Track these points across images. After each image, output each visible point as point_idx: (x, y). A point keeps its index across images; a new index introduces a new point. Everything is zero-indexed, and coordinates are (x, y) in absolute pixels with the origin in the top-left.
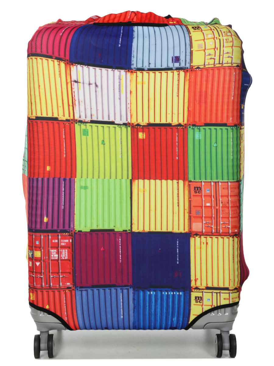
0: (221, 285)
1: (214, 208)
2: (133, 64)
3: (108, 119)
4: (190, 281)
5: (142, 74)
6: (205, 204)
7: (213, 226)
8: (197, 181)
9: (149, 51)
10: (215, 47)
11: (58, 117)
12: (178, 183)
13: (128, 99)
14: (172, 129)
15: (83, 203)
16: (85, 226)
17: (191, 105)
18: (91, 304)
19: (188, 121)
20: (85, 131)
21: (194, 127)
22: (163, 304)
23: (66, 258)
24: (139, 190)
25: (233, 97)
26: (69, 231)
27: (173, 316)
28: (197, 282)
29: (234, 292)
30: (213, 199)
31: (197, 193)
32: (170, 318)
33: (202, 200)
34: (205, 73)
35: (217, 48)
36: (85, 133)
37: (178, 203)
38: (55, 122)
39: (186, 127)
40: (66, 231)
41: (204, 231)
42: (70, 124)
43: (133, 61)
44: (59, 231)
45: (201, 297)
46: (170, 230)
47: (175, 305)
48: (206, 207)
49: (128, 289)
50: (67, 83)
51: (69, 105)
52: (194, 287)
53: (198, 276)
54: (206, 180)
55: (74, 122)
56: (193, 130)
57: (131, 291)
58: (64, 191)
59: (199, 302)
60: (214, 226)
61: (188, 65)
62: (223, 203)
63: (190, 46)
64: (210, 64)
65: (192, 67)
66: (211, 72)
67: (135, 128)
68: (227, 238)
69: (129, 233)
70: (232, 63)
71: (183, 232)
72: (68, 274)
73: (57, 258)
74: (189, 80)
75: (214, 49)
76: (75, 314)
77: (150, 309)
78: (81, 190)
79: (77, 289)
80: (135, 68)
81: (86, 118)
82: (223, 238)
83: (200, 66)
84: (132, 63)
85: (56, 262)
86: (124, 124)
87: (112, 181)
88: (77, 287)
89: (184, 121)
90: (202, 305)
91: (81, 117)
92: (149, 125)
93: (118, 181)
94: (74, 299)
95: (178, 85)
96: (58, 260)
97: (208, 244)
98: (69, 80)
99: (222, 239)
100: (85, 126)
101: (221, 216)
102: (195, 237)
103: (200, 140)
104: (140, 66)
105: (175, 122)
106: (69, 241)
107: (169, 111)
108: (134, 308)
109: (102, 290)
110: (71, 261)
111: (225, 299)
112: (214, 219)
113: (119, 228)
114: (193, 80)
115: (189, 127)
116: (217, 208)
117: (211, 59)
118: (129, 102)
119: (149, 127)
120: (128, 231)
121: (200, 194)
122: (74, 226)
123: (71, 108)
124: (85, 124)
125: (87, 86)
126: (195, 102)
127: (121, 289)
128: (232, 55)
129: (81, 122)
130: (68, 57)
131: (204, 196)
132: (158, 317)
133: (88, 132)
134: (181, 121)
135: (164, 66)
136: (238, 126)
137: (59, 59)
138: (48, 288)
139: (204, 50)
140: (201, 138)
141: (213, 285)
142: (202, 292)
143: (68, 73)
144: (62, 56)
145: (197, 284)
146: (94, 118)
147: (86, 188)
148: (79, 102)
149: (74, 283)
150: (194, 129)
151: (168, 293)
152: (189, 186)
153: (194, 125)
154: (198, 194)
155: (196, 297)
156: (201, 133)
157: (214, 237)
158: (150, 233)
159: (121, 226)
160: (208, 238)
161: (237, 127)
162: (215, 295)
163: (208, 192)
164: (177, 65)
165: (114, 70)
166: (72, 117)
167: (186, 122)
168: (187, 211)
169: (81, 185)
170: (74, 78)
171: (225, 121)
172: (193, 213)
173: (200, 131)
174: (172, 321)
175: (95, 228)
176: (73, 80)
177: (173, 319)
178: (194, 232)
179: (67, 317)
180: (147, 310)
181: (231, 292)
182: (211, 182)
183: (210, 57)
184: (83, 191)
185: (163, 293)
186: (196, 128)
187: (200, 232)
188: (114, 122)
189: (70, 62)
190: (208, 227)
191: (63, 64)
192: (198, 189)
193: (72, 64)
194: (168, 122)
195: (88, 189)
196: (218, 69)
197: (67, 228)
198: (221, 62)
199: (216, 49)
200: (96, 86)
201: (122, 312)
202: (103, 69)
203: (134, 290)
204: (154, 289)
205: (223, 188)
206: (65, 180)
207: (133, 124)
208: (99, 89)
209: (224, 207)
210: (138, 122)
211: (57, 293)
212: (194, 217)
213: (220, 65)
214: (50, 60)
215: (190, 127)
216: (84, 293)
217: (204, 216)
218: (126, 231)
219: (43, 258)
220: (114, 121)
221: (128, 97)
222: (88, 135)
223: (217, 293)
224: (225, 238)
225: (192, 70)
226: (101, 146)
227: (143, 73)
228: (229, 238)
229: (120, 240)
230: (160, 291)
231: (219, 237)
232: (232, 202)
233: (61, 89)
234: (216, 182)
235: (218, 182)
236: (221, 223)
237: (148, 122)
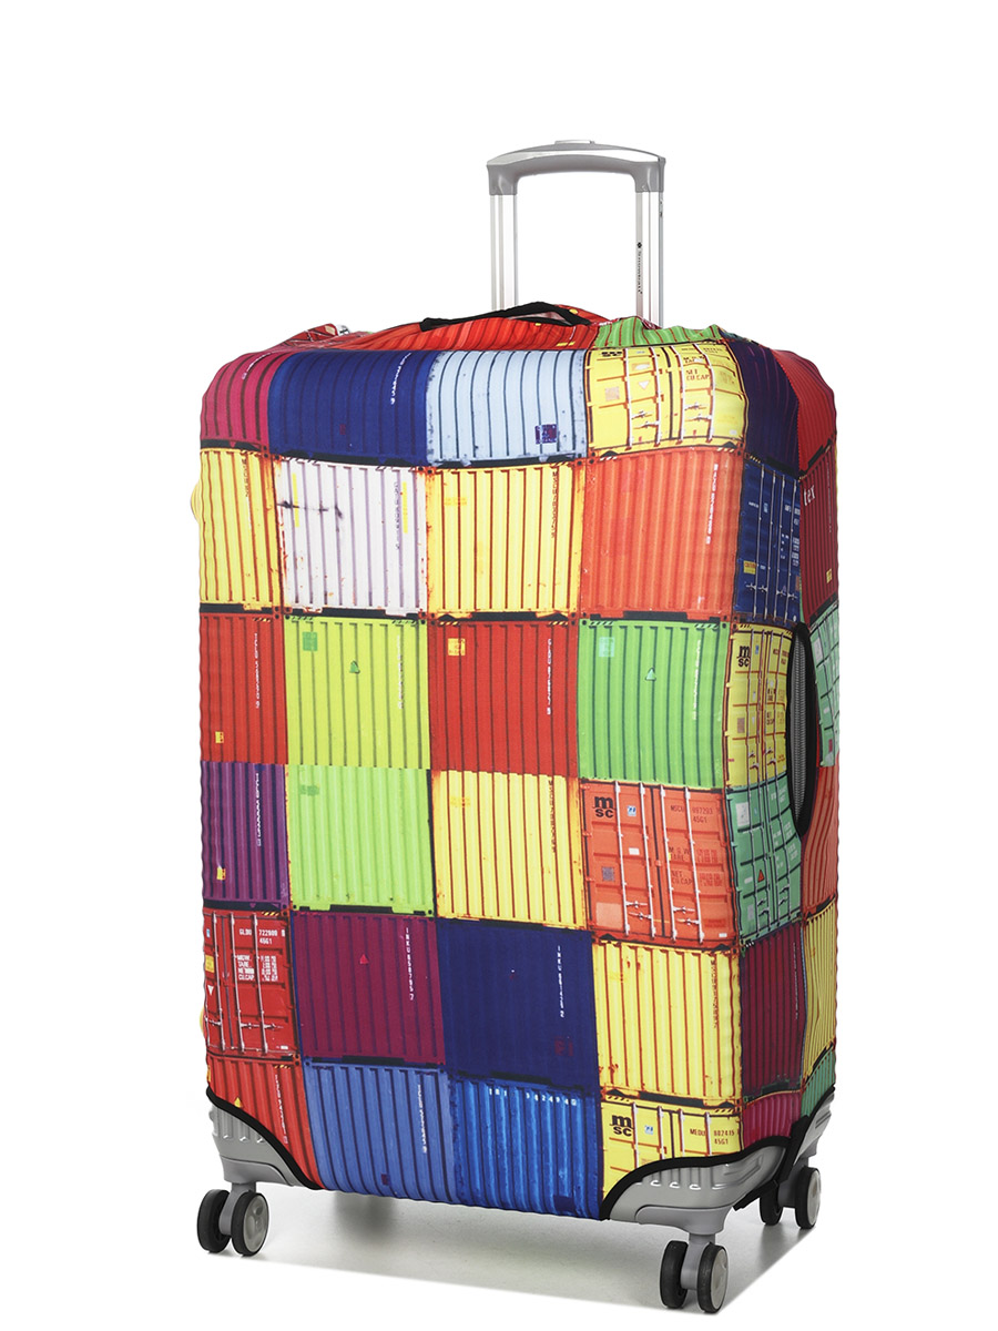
0: (681, 1092)
1: (650, 865)
2: (432, 452)
3: (368, 603)
4: (597, 1070)
5: (456, 476)
6: (626, 850)
7: (651, 917)
8: (602, 780)
9: (472, 413)
10: (657, 393)
11: (242, 602)
12: (552, 783)
13: (419, 547)
14: (537, 626)
15: (308, 831)
16: (318, 896)
17: (591, 560)
18: (345, 1108)
19: (579, 605)
20: (310, 639)
21: (596, 622)
22: (530, 1128)
23: (275, 978)
24: (451, 800)
25: (709, 538)
26: (277, 906)
27: (558, 1165)
28: (615, 1075)
29: (720, 1113)
30: (646, 837)
31: (602, 815)
32: (551, 1169)
33: (618, 837)
34: (629, 466)
35: (662, 396)
36: (310, 643)
37: (555, 842)
38: (236, 616)
39: (573, 623)
40: (270, 908)
41: (628, 928)
42: (272, 620)
43: (431, 442)
44: (253, 906)
45: (628, 1119)
46: (536, 918)
47: (562, 1133)
48: (627, 857)
49: (436, 1075)
50: (266, 511)
51: (270, 570)
52: (608, 1089)
53: (618, 1059)
54: (625, 778)
55: (283, 613)
56: (593, 630)
57: (444, 1081)
58: (261, 799)
59: (625, 1131)
60: (655, 917)
61: (581, 449)
62: (675, 851)
63: (582, 396)
64: (643, 440)
65: (591, 452)
66: (646, 462)
67: (439, 627)
68: (693, 954)
69: (430, 918)
70: (708, 436)
71: (572, 927)
72: (283, 1022)
73: (251, 978)
74: (585, 489)
75: (654, 399)
76: (306, 1129)
77: (496, 1135)
78: (302, 796)
79: (308, 1064)
80: (437, 462)
81: (311, 602)
82: (682, 954)
83: (616, 447)
84: (429, 447)
85: (250, 987)
86: (411, 616)
87: (379, 771)
88: (307, 1057)
89: (568, 607)
90: (633, 1143)
91: (300, 600)
92: (477, 616)
93: (394, 772)
94: (301, 1089)
95: (556, 504)
96: (254, 983)
97: (642, 967)
98: (270, 503)
99: (680, 957)
100: (309, 625)
101: (671, 889)
102: (604, 945)
103: (609, 659)
104: (450, 455)
105: (545, 609)
106: (279, 933)
107: (530, 578)
108: (455, 1128)
109: (370, 1072)
110: (287, 985)
111: (693, 1132)
112: (653, 896)
113: (403, 906)
114: (595, 489)
115: (581, 621)
116: (659, 863)
117: (646, 426)
118: (422, 554)
119: (476, 623)
120: (428, 915)
121: (612, 820)
122: (289, 895)
123: (275, 576)
124: (309, 618)
125: (314, 515)
126: (599, 552)
127: (417, 1073)
128: (711, 414)
129: (299, 613)
130: (265, 441)
131: (621, 825)
132: (518, 1161)
133: (316, 640)
134: (561, 606)
135: (516, 453)
136: (722, 623)
137: (246, 447)
138: (236, 1053)
139: (625, 405)
140: (612, 655)
141: (658, 1089)
142: (631, 1105)
143: (268, 483)
144: (251, 438)
145: (615, 1081)
146: (333, 603)
147: (313, 791)
148: (295, 560)
149: (298, 1046)
150: (595, 627)
151: (540, 1098)
152: (582, 792)
153: (595, 617)
154: (604, 819)
155: (615, 1118)
156: (613, 638)
157: (657, 950)
158: (485, 923)
159: (408, 900)
160: (641, 950)
161: (718, 624)
162: (665, 1116)
163: (632, 814)
164: (550, 449)
165: (382, 468)
166: (277, 602)
167: (573, 607)
168: (578, 867)
169: (302, 783)
170: (282, 496)
171: (681, 606)
172: (596, 876)
173: (610, 635)
174: (557, 1179)
175: (342, 901)
176: (279, 501)
177: (560, 1173)
178: (601, 929)
179: (288, 1135)
180: (490, 1137)
181: (712, 1112)
182: (639, 785)
183: (642, 421)
184: (306, 799)
185: (528, 1096)
186: (601, 625)
187: (617, 931)
188: (384, 611)
189: (271, 453)
190: (638, 917)
191: (254, 460)
192: (605, 805)
193: (277, 458)
194: (525, 610)
195: (318, 793)
196: (668, 452)
197: (272, 898)
198: (675, 435)
199: (659, 399)
200: (339, 514)
201: (424, 1135)
202: (355, 468)
203: (450, 1078)
204: (502, 1082)
205: (672, 808)
206: (260, 768)
207: (433, 615)
208: (345, 523)
209: (678, 863)
210: (447, 610)
211: (258, 1070)
212: (598, 886)
213: (673, 443)
214: (223, 451)
215: (584, 623)
216: (325, 1074)
217: (624, 884)
218: (423, 913)
219: (220, 976)
220: (383, 608)
221: (419, 542)
222: (316, 649)
223: (671, 1112)
224: (688, 954)
225: (592, 462)
226: (350, 678)
227: (458, 473)
228: (699, 955)
229: (408, 937)
230: (518, 1088)
231: (672, 951)
232: (699, 851)
233: (250, 528)
234: (651, 788)
235: (659, 787)
236: (674, 909)
237: (473, 610)
